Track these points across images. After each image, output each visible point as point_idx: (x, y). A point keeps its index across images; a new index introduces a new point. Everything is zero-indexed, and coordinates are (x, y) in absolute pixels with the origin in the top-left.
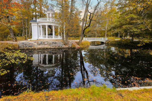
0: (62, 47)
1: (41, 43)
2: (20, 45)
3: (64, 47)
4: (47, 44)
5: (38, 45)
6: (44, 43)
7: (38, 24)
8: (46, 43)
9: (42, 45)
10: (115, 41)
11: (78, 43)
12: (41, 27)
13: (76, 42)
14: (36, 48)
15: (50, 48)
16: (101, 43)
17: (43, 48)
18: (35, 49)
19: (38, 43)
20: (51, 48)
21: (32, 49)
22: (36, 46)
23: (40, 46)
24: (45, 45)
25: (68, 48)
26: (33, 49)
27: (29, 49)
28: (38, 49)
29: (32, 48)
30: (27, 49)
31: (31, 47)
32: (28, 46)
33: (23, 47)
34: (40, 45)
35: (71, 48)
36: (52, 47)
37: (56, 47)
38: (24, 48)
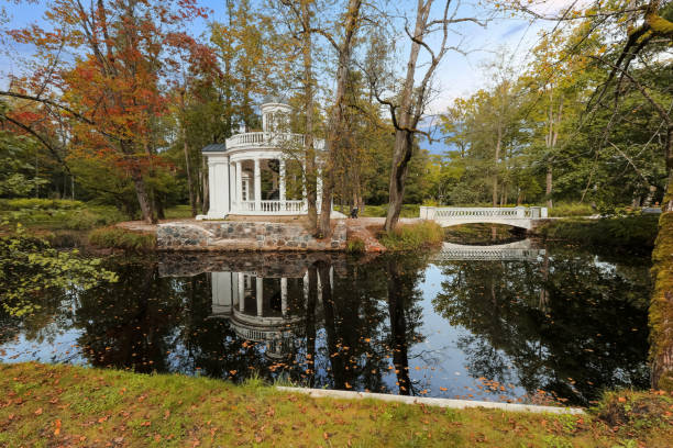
0: (304, 245)
1: (230, 230)
2: (161, 236)
3: (316, 248)
4: (249, 234)
5: (218, 236)
6: (240, 228)
7: (229, 157)
8: (247, 231)
9: (233, 238)
10: (584, 225)
11: (379, 234)
12: (239, 166)
13: (370, 228)
14: (210, 248)
15: (258, 251)
16: (510, 231)
17: (233, 248)
18: (207, 251)
19: (219, 230)
20: (264, 251)
21: (196, 251)
22: (209, 241)
23: (223, 243)
24: (244, 236)
25: (332, 251)
26: (202, 251)
27: (188, 252)
28: (216, 251)
29: (198, 246)
30: (180, 251)
31: (194, 243)
32: (183, 241)
33: (169, 243)
34: (225, 237)
35: (344, 251)
36: (267, 247)
37: (282, 248)
38: (171, 247)
